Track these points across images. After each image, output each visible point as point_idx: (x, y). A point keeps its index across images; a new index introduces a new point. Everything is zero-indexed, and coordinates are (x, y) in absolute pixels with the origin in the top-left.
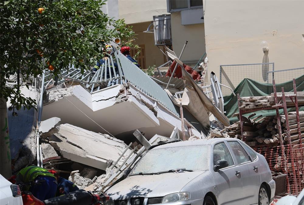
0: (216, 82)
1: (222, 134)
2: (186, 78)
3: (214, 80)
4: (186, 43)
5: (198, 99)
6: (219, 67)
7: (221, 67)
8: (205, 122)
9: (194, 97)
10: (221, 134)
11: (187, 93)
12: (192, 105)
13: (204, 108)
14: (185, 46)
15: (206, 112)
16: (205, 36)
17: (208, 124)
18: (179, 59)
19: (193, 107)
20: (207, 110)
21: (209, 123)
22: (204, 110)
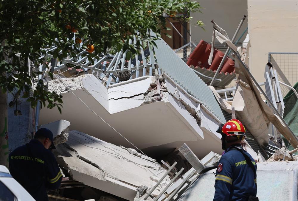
0: (274, 78)
1: (292, 157)
2: (240, 71)
3: (270, 75)
4: (244, 19)
5: (255, 103)
6: (267, 56)
7: (270, 55)
8: (261, 138)
9: (249, 99)
10: (290, 157)
11: (241, 92)
12: (247, 111)
13: (262, 116)
14: (242, 23)
15: (265, 123)
16: (248, 6)
17: (265, 141)
18: (231, 42)
19: (246, 115)
20: (267, 120)
21: (268, 140)
22: (262, 121)
